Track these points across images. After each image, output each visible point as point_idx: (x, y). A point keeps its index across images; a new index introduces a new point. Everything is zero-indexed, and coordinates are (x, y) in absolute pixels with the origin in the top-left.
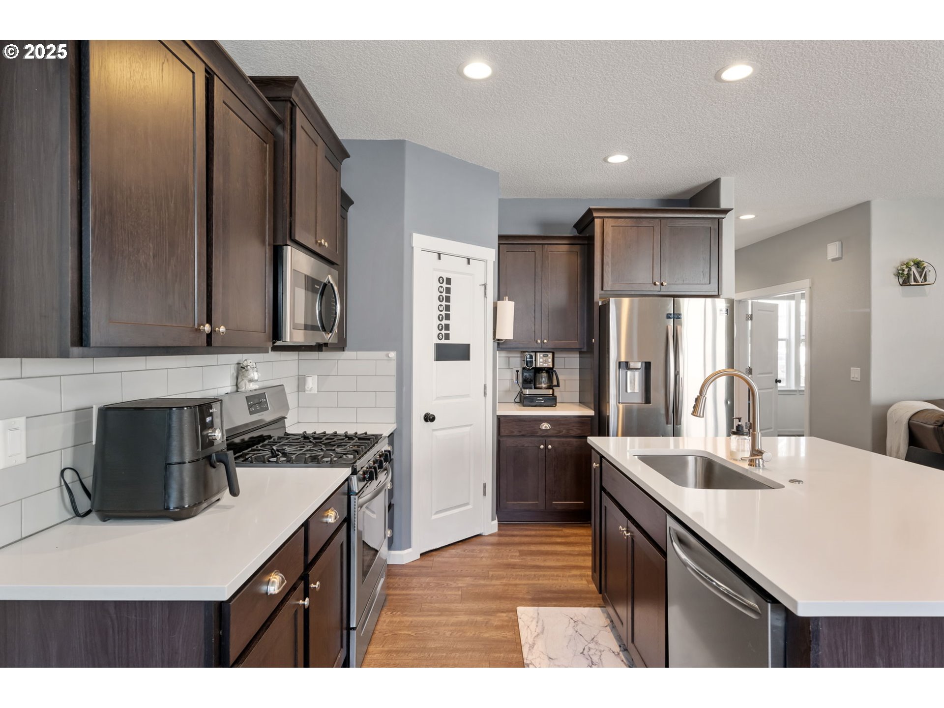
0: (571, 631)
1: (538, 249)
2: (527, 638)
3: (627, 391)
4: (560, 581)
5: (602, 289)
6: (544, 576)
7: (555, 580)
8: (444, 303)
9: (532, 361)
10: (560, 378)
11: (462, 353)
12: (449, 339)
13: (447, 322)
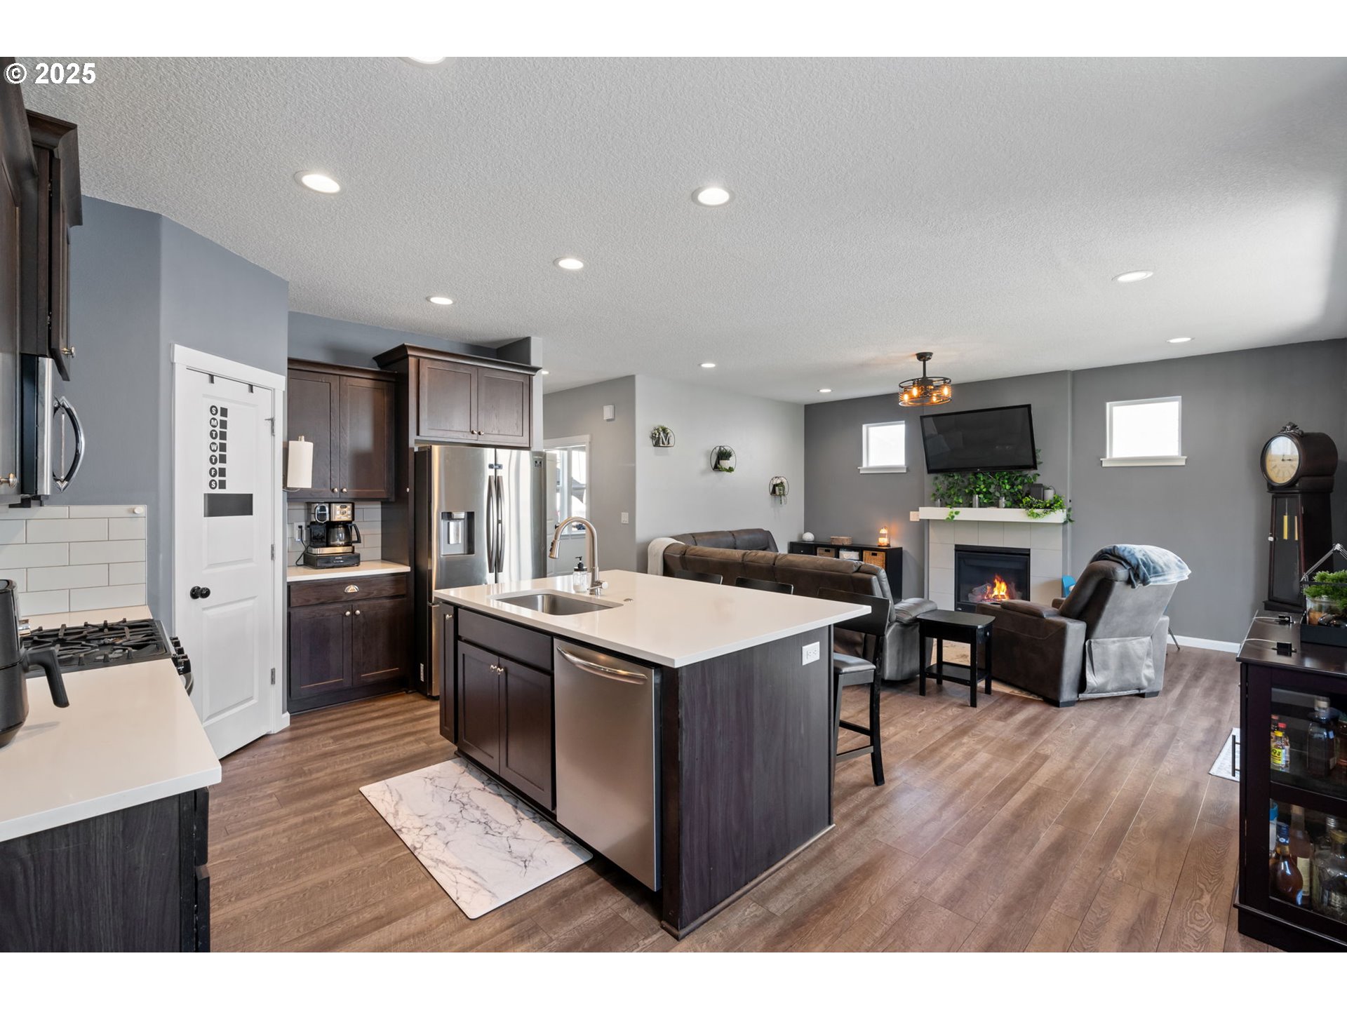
0: (430, 788)
1: (335, 381)
2: (386, 809)
3: (449, 542)
4: (395, 751)
5: (418, 434)
6: (375, 752)
7: (390, 752)
8: (218, 441)
9: (325, 514)
10: (361, 532)
11: (243, 505)
12: (225, 488)
13: (222, 466)
